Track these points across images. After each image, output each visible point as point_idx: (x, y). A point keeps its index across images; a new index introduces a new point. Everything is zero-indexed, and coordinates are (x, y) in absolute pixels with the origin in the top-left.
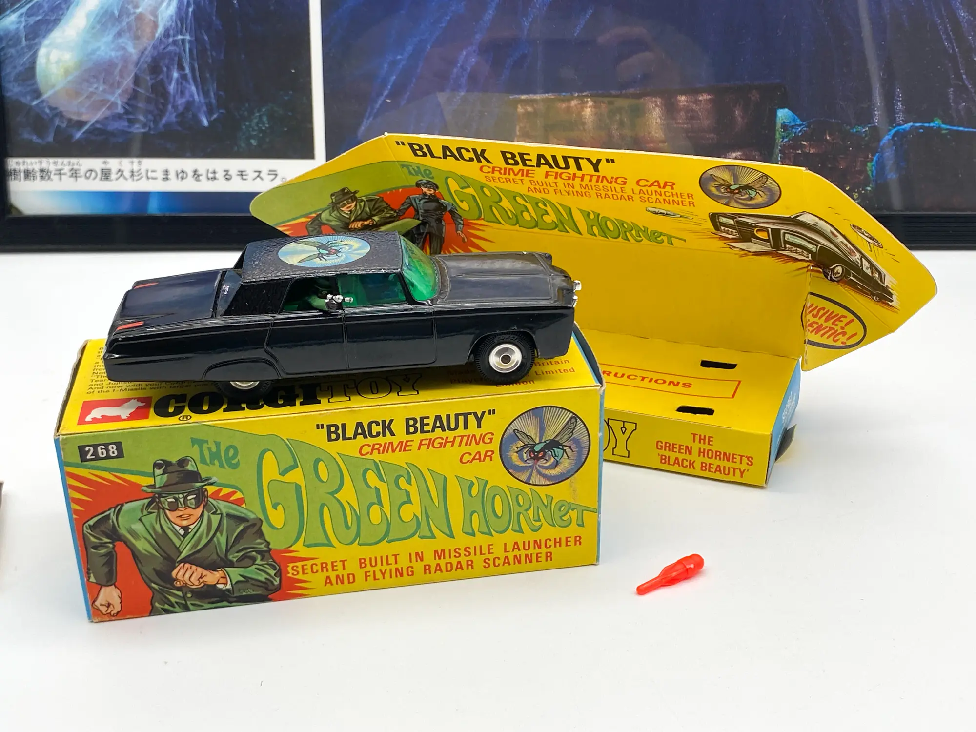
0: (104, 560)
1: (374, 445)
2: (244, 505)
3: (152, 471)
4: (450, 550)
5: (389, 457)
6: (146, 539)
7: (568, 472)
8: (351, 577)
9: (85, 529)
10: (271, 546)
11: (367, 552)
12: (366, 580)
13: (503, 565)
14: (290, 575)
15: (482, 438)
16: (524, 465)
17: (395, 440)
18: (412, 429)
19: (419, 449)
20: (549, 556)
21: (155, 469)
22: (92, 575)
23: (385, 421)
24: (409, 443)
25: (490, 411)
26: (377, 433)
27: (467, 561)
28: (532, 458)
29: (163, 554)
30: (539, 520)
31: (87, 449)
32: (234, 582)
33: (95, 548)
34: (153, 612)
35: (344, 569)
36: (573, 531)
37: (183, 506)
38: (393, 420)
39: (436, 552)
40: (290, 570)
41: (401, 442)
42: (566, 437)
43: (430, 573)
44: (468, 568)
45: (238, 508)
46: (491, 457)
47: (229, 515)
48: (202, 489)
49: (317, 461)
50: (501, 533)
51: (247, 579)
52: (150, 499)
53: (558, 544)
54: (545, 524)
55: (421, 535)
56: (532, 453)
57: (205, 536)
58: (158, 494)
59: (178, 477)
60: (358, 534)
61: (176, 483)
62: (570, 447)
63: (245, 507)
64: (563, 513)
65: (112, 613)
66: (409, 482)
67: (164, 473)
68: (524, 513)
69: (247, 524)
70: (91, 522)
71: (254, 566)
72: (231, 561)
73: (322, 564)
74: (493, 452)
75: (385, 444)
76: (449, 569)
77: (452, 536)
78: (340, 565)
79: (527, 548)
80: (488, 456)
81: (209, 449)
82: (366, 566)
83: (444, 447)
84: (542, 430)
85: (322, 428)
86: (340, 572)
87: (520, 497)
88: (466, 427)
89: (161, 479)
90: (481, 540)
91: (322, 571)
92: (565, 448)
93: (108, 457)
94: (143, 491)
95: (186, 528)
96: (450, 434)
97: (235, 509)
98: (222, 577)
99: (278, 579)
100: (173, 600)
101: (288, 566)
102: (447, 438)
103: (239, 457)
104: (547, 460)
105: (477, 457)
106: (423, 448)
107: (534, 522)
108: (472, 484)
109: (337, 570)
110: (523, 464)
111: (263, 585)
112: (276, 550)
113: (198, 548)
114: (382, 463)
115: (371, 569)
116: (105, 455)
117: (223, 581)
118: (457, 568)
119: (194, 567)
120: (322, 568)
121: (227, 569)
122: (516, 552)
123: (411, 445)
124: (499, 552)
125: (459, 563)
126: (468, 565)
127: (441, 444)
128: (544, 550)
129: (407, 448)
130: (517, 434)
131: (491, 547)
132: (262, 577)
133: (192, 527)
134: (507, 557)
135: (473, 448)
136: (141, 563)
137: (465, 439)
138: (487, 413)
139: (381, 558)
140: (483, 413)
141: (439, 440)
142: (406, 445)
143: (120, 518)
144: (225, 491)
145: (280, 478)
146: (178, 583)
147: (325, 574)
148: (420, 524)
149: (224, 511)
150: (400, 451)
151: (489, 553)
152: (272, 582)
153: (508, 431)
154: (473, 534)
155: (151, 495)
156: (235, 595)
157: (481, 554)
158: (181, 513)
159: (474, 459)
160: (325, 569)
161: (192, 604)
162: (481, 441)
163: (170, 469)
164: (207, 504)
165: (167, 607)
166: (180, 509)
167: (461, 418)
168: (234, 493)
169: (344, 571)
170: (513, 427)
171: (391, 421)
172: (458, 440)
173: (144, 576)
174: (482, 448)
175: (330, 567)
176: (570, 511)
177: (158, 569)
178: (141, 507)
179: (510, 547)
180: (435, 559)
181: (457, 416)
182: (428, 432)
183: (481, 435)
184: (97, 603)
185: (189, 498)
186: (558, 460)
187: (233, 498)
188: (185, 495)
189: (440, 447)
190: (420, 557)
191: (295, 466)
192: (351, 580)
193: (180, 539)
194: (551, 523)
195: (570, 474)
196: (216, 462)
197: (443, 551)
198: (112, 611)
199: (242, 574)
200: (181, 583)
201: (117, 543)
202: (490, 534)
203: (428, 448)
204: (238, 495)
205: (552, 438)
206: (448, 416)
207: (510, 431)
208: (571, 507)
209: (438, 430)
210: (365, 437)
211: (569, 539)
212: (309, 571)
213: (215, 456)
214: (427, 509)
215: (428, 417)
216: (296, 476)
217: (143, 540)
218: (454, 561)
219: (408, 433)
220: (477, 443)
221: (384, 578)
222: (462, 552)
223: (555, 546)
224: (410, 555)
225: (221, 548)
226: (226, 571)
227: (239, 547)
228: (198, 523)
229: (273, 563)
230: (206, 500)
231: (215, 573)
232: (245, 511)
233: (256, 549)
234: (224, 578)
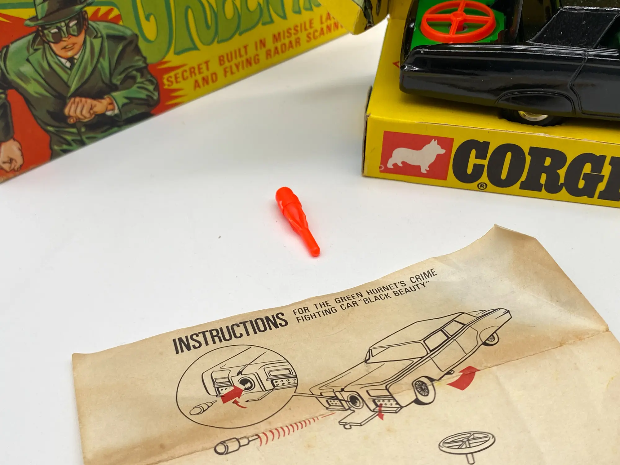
2: (121, 23)
4: (284, 32)
6: (35, 80)
8: (214, 76)
10: (147, 61)
11: (224, 49)
12: (226, 76)
14: (166, 87)
27: (296, 39)
29: (54, 93)
32: (120, 106)
34: (53, 155)
35: (208, 69)
37: (67, 36)
39: (274, 36)
40: (166, 81)
43: (271, 57)
44: (296, 46)
45: (116, 26)
47: (109, 37)
48: (82, 12)
51: (131, 100)
52: (34, 35)
55: (263, 22)
57: (89, 64)
58: (41, 26)
59: (58, 3)
60: (216, 33)
61: (58, 10)
65: (16, 168)
69: (125, 42)
71: (135, 88)
72: (115, 85)
73: (190, 69)
76: (284, 49)
77: (285, 17)
78: (204, 67)
82: (224, 63)
86: (206, 73)
89: (42, 8)
90: (305, 17)
91: (191, 76)
94: (27, 26)
95: (71, 60)
97: (114, 29)
98: (109, 104)
99: (156, 94)
100: (69, 138)
101: (163, 78)
109: (202, 73)
111: (146, 102)
112: (152, 65)
113: (85, 78)
115: (229, 65)
117: (110, 107)
118: (289, 47)
119: (84, 99)
120: (191, 73)
121: (115, 94)
124: (317, 25)
125: (290, 42)
126: (296, 43)
131: (312, 22)
132: (143, 95)
133: (76, 57)
134: (322, 29)
136: (34, 108)
139: (235, 51)
143: (8, 63)
144: (104, 9)
146: (72, 120)
147: (194, 79)
148: (262, 10)
149: (104, 32)
151: (310, 27)
152: (152, 98)
154: (300, 12)
155: (35, 29)
156: (123, 118)
157: (305, 30)
158: (65, 44)
160: (193, 75)
161: (86, 139)
164: (88, 28)
165: (65, 147)
166: (64, 39)
168: (111, 11)
169: (208, 72)
173: (39, 122)
175: (197, 71)
177: (51, 110)
178: (27, 45)
179: (324, 19)
180: (274, 43)
184: (1, 161)
185: (71, 24)
188: (67, 22)
190: (263, 43)
192: (214, 79)
193: (66, 72)
197: (279, 34)
198: (15, 166)
199: (126, 95)
200: (75, 119)
201: (9, 92)
204: (115, 12)
212: (180, 79)
217: (33, 82)
221: (238, 70)
224: (256, 43)
225: (104, 73)
226: (112, 96)
227: (120, 68)
228: (82, 51)
229: (151, 79)
230: (87, 24)
231: (103, 101)
232: (122, 29)
233: (136, 68)
234: (111, 104)
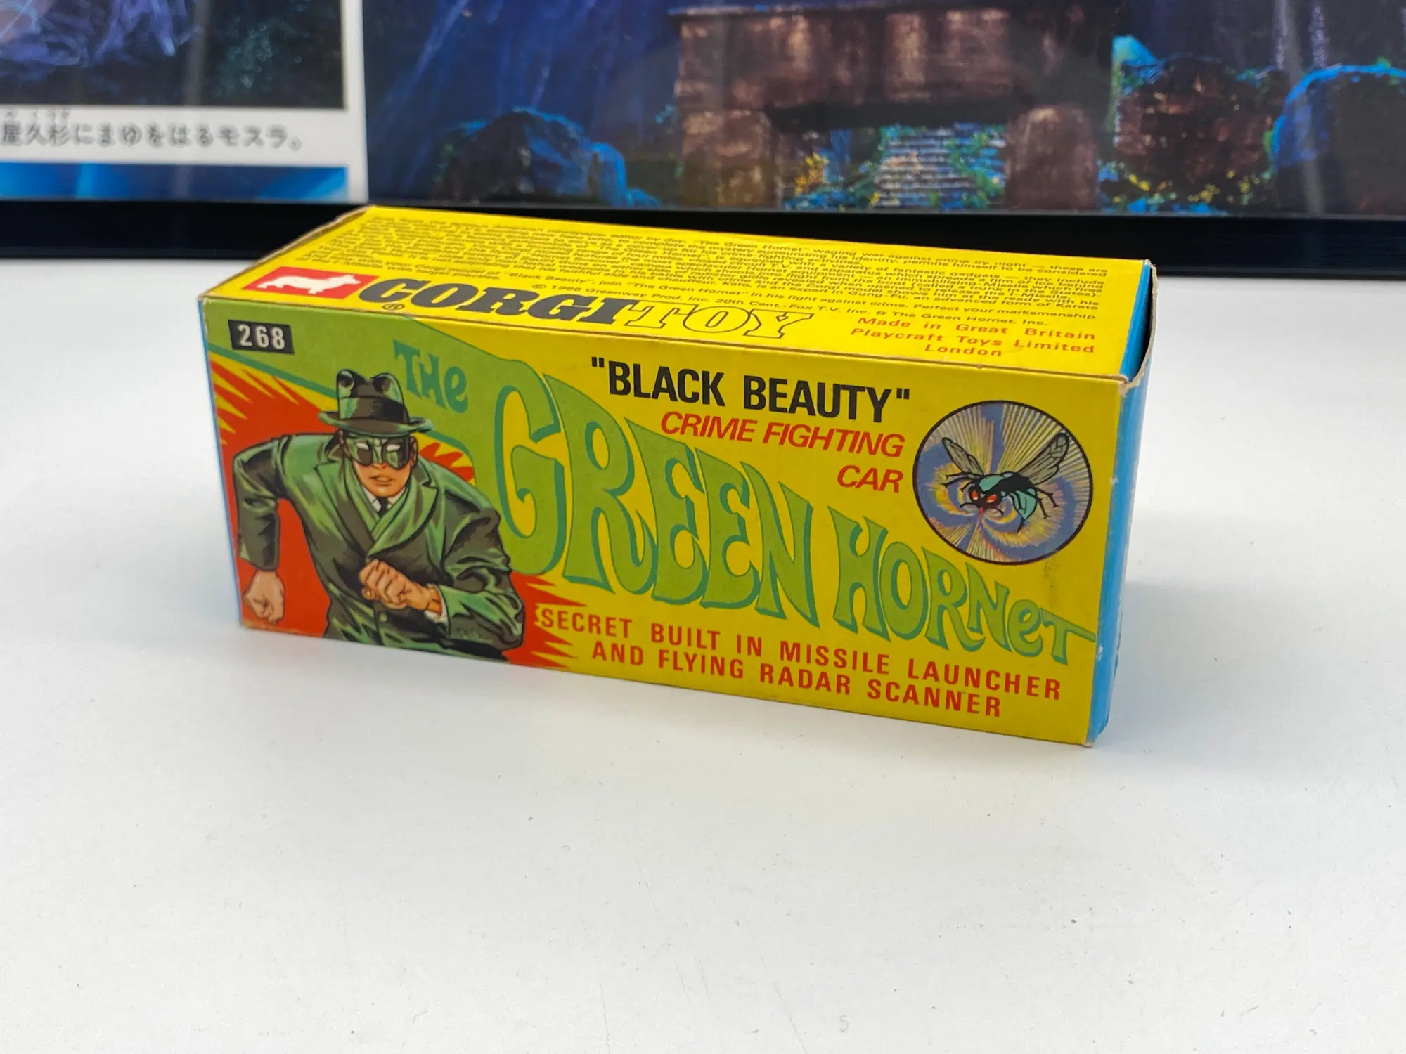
0: (262, 526)
1: (687, 416)
2: (472, 481)
3: (335, 388)
4: (809, 648)
5: (711, 445)
6: (324, 505)
7: (1043, 545)
8: (637, 653)
9: (236, 466)
10: (512, 565)
11: (667, 615)
12: (661, 665)
13: (905, 701)
14: (539, 624)
15: (883, 441)
16: (958, 513)
17: (726, 415)
18: (755, 400)
19: (766, 440)
20: (993, 706)
21: (340, 386)
22: (244, 547)
23: (708, 373)
24: (748, 426)
25: (899, 391)
26: (694, 394)
27: (839, 677)
28: (974, 503)
29: (349, 539)
30: (979, 630)
31: (241, 327)
32: (452, 614)
33: (250, 501)
34: (328, 633)
35: (626, 635)
36: (1043, 667)
37: (381, 461)
38: (722, 374)
39: (784, 644)
40: (539, 616)
41: (734, 421)
42: (1046, 472)
43: (771, 680)
44: (838, 691)
45: (464, 484)
46: (895, 482)
47: (449, 494)
48: (410, 438)
49: (592, 427)
50: (907, 637)
51: (472, 614)
52: (331, 437)
53: (1012, 687)
54: (989, 639)
55: (761, 606)
56: (974, 492)
57: (411, 521)
58: (344, 431)
59: (374, 407)
60: (652, 579)
61: (371, 418)
62: (1050, 495)
63: (474, 484)
64: (1026, 627)
65: (271, 619)
66: (745, 501)
67: (353, 395)
68: (951, 608)
69: (476, 516)
70: (245, 456)
71: (483, 595)
72: (448, 575)
73: (591, 617)
74: (900, 476)
75: (707, 418)
76: (805, 682)
77: (814, 621)
78: (618, 626)
79: (951, 678)
80: (891, 481)
81: (421, 366)
82: (662, 640)
83: (811, 446)
84: (998, 449)
85: (602, 365)
86: (619, 640)
87: (946, 577)
88: (852, 415)
89: (348, 405)
90: (866, 642)
91: (591, 630)
92: (1040, 495)
93: (271, 349)
94: (322, 420)
95: (383, 500)
96: (824, 424)
97: (458, 485)
98: (434, 601)
99: (519, 626)
100: (360, 620)
101: (536, 607)
102: (817, 429)
103: (467, 391)
104: (1002, 513)
105: (870, 479)
106: (774, 439)
107: (968, 631)
108: (858, 530)
109: (614, 635)
110: (954, 512)
111: (497, 630)
112: (519, 575)
113: (403, 538)
114: (700, 455)
115: (672, 648)
116: (266, 345)
117: (435, 606)
118: (819, 684)
119: (393, 571)
120: (591, 625)
121: (444, 588)
122: (930, 682)
123: (753, 431)
124: (897, 672)
125: (824, 675)
126: (839, 684)
127: (806, 438)
128: (983, 692)
129: (745, 435)
130: (949, 448)
131: (884, 660)
132: (496, 617)
133: (392, 500)
134: (911, 688)
135: (864, 460)
136: (315, 544)
137: (850, 438)
138: (893, 394)
139: (689, 631)
140: (887, 393)
141: (802, 431)
142: (743, 429)
143: (286, 460)
144: (445, 449)
145: (530, 444)
146: (368, 593)
147: (594, 637)
148: (760, 584)
149: (443, 484)
150: (732, 437)
151: (880, 671)
152: (510, 630)
153: (931, 438)
154: (853, 628)
155: (334, 431)
156: (454, 636)
157: (865, 668)
158: (376, 473)
159: (864, 481)
160: (595, 628)
161: (388, 636)
162: (880, 448)
163: (362, 390)
164: (416, 465)
165: (349, 629)
166: (376, 465)
167: (845, 396)
168: (456, 456)
169: (626, 639)
170: (942, 431)
171: (719, 376)
172: (837, 437)
173: (318, 567)
174: (881, 463)
175: (603, 625)
176: (1042, 625)
177: (340, 561)
178: (317, 447)
179: (919, 670)
180: (782, 658)
181: (837, 389)
182: (783, 410)
183: (881, 436)
184: (251, 596)
185: (390, 448)
186: (1025, 516)
187: (456, 464)
188: (384, 441)
189: (804, 444)
190: (755, 646)
191: (554, 429)
192: (637, 659)
193: (373, 517)
194: (1003, 643)
195: (1047, 552)
196: (431, 392)
197: (797, 646)
198: (270, 615)
199: (465, 602)
200: (373, 594)
201: (280, 501)
202: (885, 635)
203: (782, 442)
204: (464, 461)
205: (1016, 470)
206: (821, 387)
207: (935, 440)
208: (1043, 618)
209: (802, 411)
210: (673, 398)
211: (1034, 682)
212: (568, 624)
213: (430, 381)
214: (774, 559)
215: (785, 382)
216: (555, 447)
217: (318, 505)
218: (816, 670)
219: (748, 405)
220: (872, 452)
221: (691, 669)
222: (831, 657)
223: (1007, 689)
224: (739, 638)
225: (435, 549)
226: (441, 590)
227: (462, 553)
228: (402, 496)
229: (513, 596)
230: (415, 458)
231: (424, 590)
232: (474, 493)
233: (488, 565)
234: (438, 602)
